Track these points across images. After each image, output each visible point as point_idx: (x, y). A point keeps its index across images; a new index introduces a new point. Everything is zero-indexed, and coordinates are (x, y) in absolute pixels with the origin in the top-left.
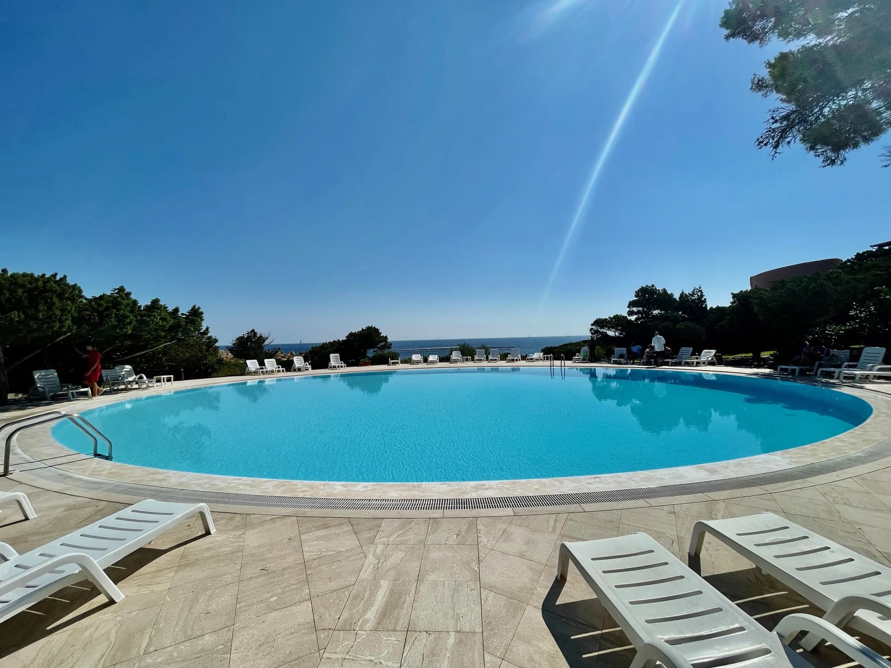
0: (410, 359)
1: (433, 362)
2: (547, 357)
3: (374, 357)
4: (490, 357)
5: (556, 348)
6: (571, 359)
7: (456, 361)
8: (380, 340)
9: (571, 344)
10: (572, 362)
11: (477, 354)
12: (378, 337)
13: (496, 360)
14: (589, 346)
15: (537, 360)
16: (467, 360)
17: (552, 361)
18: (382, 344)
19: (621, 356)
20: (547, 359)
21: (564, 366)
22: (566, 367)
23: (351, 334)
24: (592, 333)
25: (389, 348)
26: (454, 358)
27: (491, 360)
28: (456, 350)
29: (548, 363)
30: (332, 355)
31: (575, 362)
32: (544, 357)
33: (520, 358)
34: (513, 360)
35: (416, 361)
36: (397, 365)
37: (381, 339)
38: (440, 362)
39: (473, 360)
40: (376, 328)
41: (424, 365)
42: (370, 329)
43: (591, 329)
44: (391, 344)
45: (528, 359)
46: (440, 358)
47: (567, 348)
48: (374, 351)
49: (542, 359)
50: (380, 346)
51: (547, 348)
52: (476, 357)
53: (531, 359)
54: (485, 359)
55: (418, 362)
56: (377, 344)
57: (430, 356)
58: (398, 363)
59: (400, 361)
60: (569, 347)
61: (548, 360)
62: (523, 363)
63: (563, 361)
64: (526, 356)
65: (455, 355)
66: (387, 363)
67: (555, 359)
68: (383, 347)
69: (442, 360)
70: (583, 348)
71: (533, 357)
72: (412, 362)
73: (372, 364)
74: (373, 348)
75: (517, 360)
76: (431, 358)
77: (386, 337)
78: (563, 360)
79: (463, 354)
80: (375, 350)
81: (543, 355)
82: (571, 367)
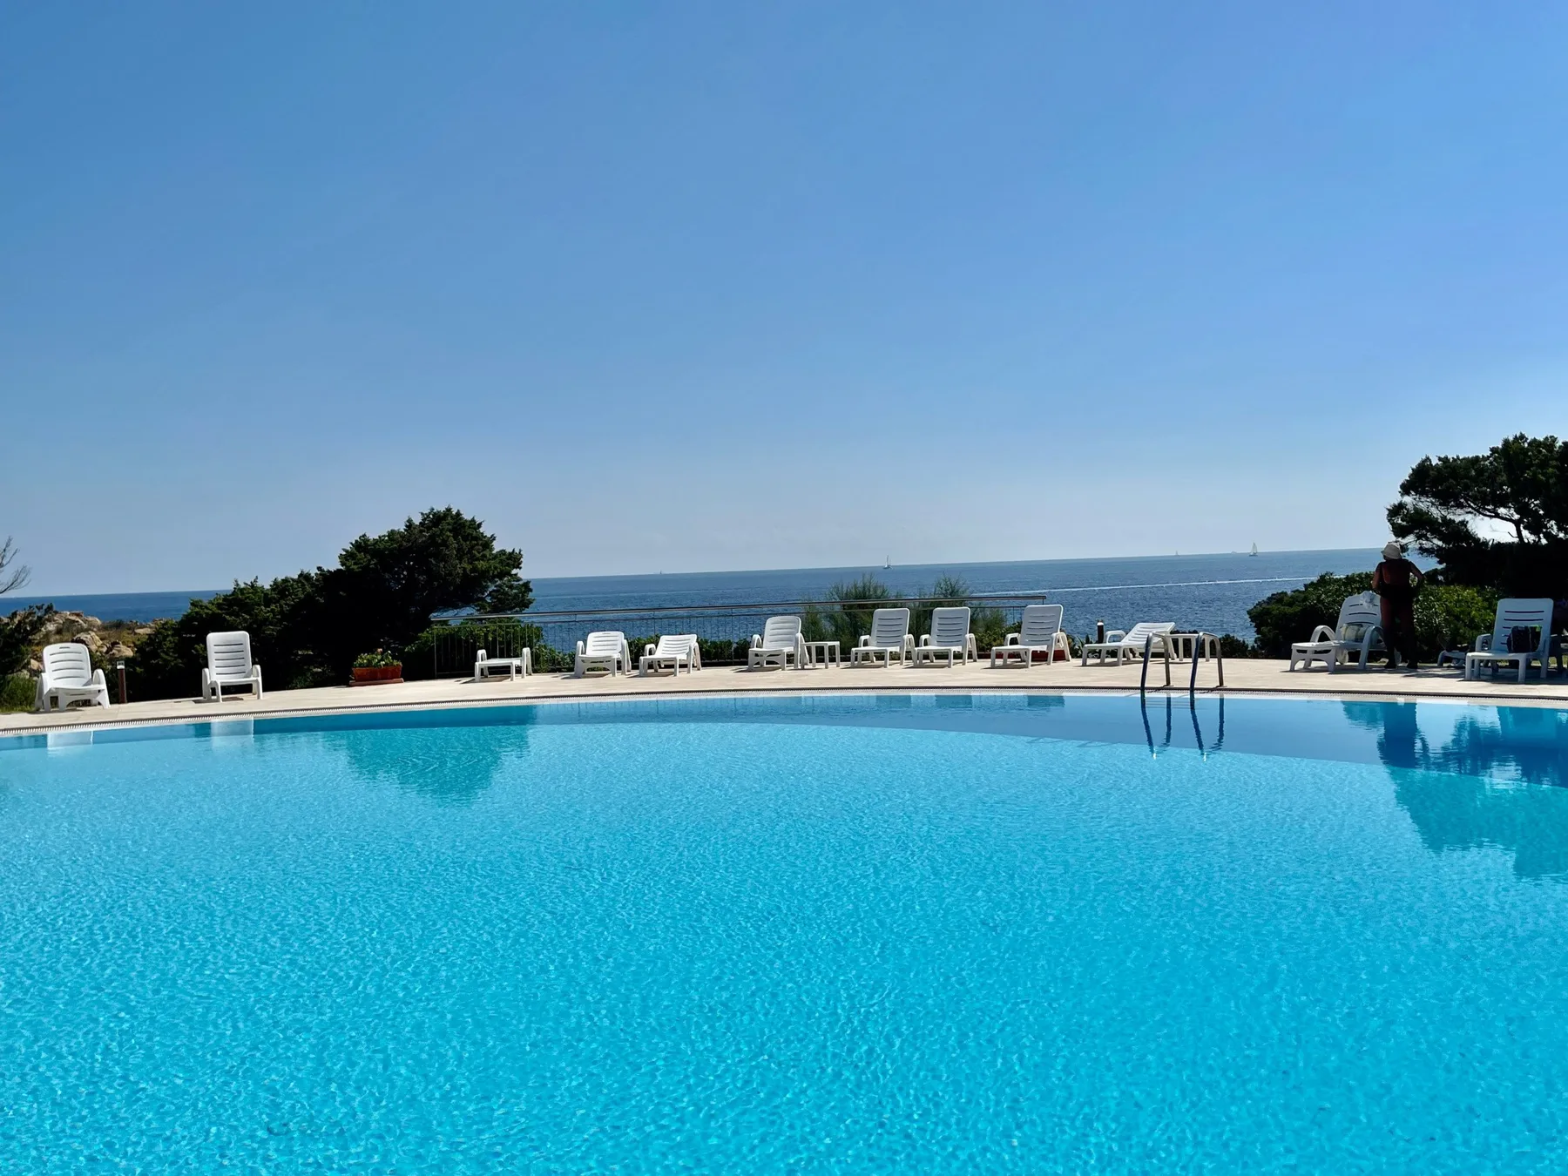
4: (931, 644)
7: (772, 662)
10: (1286, 664)
11: (875, 628)
14: (1382, 589)
16: (821, 657)
18: (491, 587)
19: (1522, 639)
22: (1230, 697)
23: (362, 546)
24: (1399, 531)
26: (768, 647)
30: (213, 638)
31: (1307, 669)
33: (1063, 645)
35: (597, 661)
40: (468, 515)
41: (633, 680)
42: (437, 520)
43: (1395, 511)
44: (527, 587)
45: (1096, 654)
46: (703, 647)
52: (864, 645)
53: (1113, 653)
55: (597, 668)
57: (663, 638)
59: (525, 662)
65: (778, 635)
69: (712, 655)
70: (1348, 601)
72: (580, 668)
75: (1042, 657)
76: (669, 647)
77: (513, 557)
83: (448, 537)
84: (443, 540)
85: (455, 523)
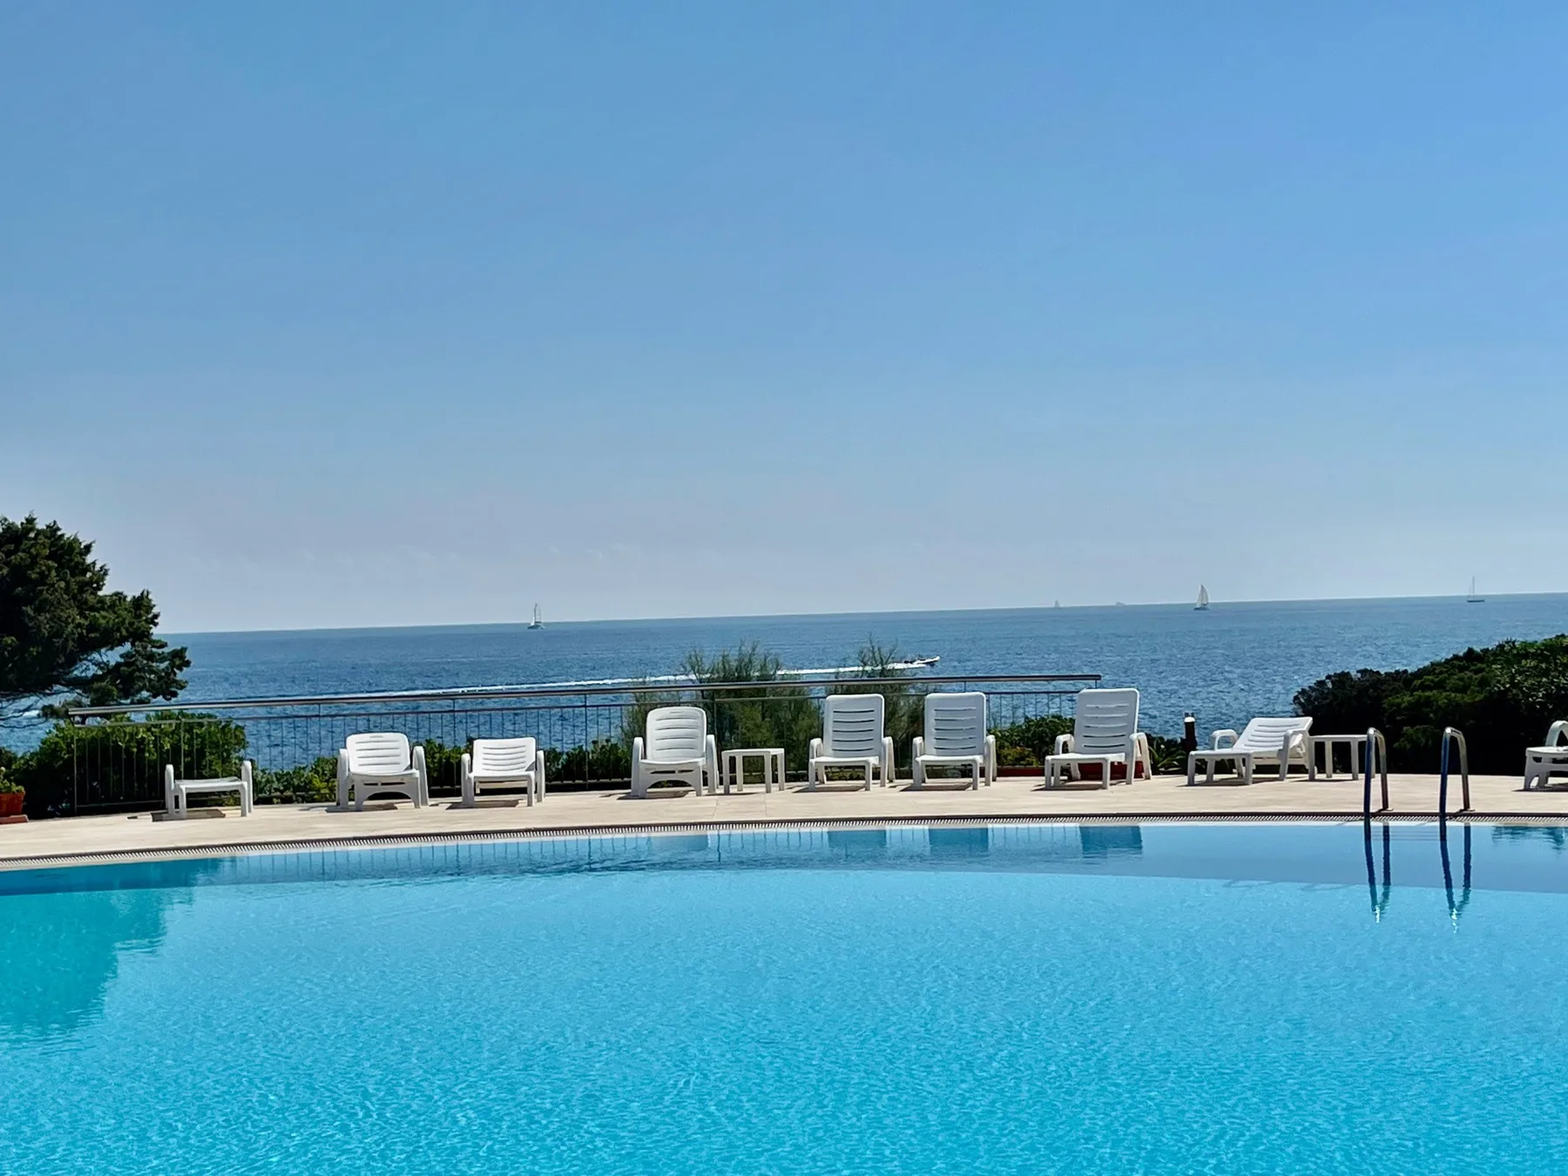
0: (330, 768)
1: (501, 791)
2: (1342, 750)
3: (49, 752)
4: (926, 752)
5: (1402, 680)
6: (1514, 766)
7: (672, 783)
8: (92, 627)
9: (1508, 654)
10: (1519, 782)
11: (829, 727)
12: (83, 607)
13: (966, 771)
15: (1267, 770)
16: (755, 773)
17: (1376, 781)
18: (112, 656)
20: (1343, 764)
21: (1465, 813)
22: (1474, 824)
25: (167, 687)
26: (656, 759)
27: (935, 771)
28: (671, 697)
29: (1345, 792)
31: (1542, 787)
32: (1320, 747)
33: (1142, 754)
34: (1091, 772)
35: (371, 782)
36: (231, 812)
37: (104, 618)
38: (549, 789)
39: (798, 770)
40: (67, 532)
41: (436, 815)
44: (179, 658)
45: (1201, 767)
46: (551, 756)
47: (1484, 683)
48: (48, 712)
49: (1306, 760)
50: (93, 670)
51: (1342, 679)
52: (822, 753)
53: (1225, 766)
54: (889, 765)
55: (387, 794)
56: (72, 661)
57: (478, 745)
58: (233, 798)
59: (246, 785)
60: (1500, 676)
61: (1347, 769)
62: (1166, 791)
63: (1454, 781)
64: (1190, 743)
65: (667, 740)
66: (149, 799)
67: (1405, 760)
68: (124, 681)
69: (568, 773)
71: (1240, 747)
72: (341, 794)
73: (38, 811)
74: (40, 686)
75: (1119, 772)
76: (490, 758)
77: (142, 604)
78: (1455, 770)
79: (724, 727)
80: (56, 701)
81: (1313, 731)
82: (1514, 826)
83: (49, 569)
84: (42, 574)
85: (52, 545)
